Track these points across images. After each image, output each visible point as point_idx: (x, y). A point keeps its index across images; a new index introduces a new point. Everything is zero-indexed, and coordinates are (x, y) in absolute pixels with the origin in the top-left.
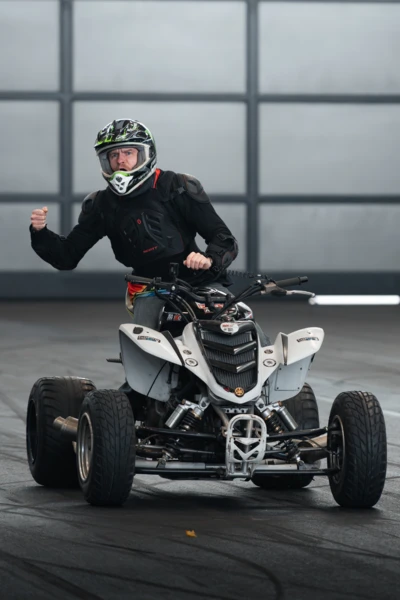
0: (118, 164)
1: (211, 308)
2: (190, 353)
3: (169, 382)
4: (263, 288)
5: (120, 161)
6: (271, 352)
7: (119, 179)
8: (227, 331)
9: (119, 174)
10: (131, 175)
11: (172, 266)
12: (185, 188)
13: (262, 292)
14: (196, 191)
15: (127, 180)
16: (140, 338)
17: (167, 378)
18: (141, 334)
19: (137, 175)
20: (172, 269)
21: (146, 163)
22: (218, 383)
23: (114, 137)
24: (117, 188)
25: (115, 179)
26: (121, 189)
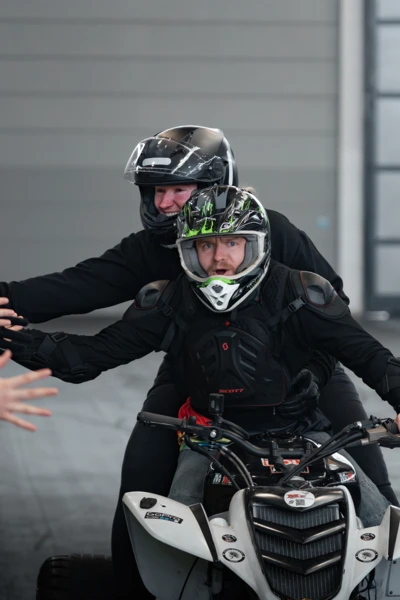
0: (215, 261)
1: (279, 467)
2: (233, 539)
3: (209, 583)
4: (365, 435)
5: (219, 258)
6: (371, 537)
7: (218, 289)
8: (294, 505)
9: (217, 280)
10: (237, 281)
11: (214, 398)
12: (305, 298)
13: (364, 442)
14: (322, 302)
15: (230, 290)
16: (148, 516)
17: (206, 578)
18: (153, 510)
19: (244, 283)
20: (213, 404)
21: (258, 262)
22: (273, 590)
23: (216, 226)
24: (213, 301)
25: (209, 287)
26: (220, 303)
